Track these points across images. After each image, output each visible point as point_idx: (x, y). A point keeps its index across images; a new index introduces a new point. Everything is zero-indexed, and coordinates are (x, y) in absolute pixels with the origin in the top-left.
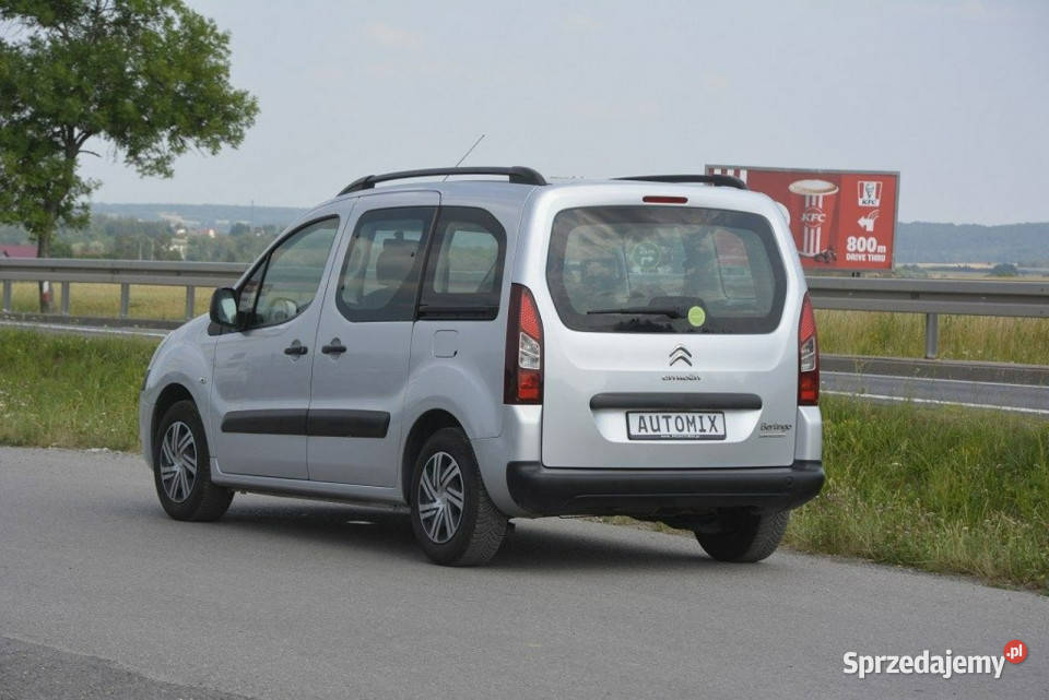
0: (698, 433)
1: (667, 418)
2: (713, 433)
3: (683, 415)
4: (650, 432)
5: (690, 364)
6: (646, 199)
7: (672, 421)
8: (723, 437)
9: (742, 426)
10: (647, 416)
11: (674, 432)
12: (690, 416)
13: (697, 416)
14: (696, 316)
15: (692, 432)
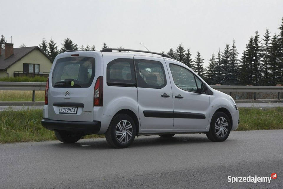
0: (71, 112)
1: (66, 108)
2: (74, 112)
3: (69, 108)
4: (62, 112)
5: (69, 95)
6: (72, 55)
7: (67, 109)
8: (76, 114)
9: (80, 111)
10: (63, 108)
11: (66, 112)
12: (70, 108)
13: (72, 108)
14: (72, 83)
15: (70, 112)
